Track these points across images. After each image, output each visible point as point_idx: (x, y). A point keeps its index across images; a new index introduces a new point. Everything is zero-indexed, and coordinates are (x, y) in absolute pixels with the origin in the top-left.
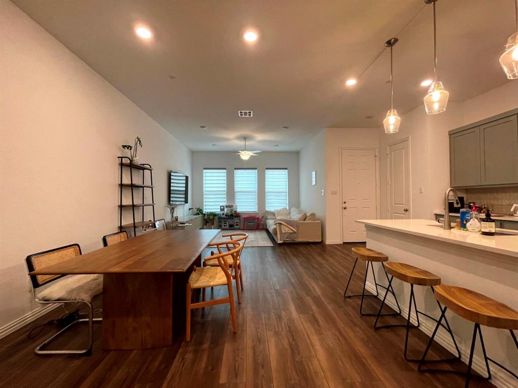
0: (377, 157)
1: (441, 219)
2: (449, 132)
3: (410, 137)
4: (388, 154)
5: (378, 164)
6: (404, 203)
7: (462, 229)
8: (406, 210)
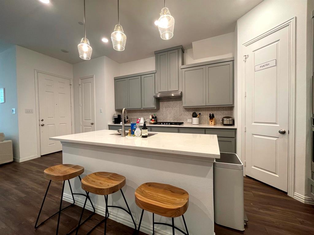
0: (71, 86)
1: (120, 130)
2: (114, 78)
3: (94, 75)
4: (80, 85)
5: (72, 91)
6: (91, 119)
7: (132, 135)
8: (92, 124)
